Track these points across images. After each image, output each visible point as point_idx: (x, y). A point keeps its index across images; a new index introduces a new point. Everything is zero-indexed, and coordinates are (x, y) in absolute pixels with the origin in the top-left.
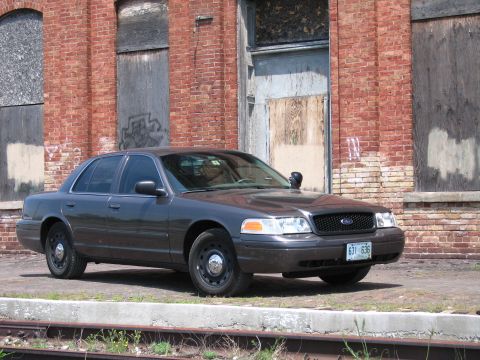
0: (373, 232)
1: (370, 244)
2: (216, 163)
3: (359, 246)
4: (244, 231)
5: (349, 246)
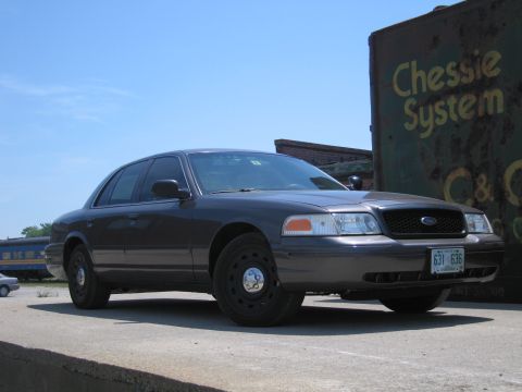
0: (464, 236)
1: (462, 251)
2: (256, 163)
3: (447, 254)
4: (287, 233)
5: (433, 253)
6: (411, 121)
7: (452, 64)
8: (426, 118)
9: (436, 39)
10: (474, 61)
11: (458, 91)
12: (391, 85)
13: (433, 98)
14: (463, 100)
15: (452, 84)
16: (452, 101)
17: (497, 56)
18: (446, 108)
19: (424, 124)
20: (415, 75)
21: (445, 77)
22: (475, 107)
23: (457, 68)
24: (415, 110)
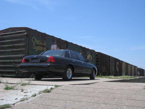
6: (34, 47)
7: (40, 41)
8: (36, 48)
9: (38, 36)
10: (43, 42)
11: (41, 46)
12: (32, 39)
13: (38, 45)
14: (41, 47)
15: (40, 44)
16: (40, 47)
17: (45, 43)
18: (39, 47)
19: (36, 49)
20: (35, 40)
21: (39, 43)
22: (43, 49)
23: (41, 42)
24: (35, 46)
